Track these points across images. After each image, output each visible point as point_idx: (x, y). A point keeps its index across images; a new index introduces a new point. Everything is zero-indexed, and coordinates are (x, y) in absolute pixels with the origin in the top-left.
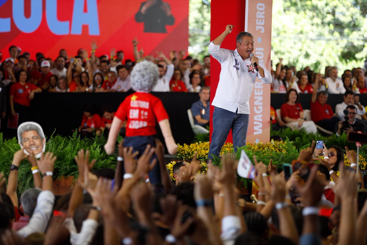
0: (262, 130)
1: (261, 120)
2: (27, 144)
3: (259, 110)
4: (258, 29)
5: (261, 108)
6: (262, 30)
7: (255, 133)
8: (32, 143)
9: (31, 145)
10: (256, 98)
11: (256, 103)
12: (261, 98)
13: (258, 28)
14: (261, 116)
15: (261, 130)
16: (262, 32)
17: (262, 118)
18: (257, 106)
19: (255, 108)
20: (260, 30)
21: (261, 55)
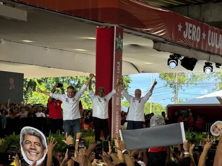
1: (118, 127)
2: (28, 146)
5: (118, 122)
7: (116, 133)
8: (33, 147)
9: (31, 149)
10: (116, 118)
11: (117, 120)
12: (118, 118)
14: (118, 125)
18: (117, 121)
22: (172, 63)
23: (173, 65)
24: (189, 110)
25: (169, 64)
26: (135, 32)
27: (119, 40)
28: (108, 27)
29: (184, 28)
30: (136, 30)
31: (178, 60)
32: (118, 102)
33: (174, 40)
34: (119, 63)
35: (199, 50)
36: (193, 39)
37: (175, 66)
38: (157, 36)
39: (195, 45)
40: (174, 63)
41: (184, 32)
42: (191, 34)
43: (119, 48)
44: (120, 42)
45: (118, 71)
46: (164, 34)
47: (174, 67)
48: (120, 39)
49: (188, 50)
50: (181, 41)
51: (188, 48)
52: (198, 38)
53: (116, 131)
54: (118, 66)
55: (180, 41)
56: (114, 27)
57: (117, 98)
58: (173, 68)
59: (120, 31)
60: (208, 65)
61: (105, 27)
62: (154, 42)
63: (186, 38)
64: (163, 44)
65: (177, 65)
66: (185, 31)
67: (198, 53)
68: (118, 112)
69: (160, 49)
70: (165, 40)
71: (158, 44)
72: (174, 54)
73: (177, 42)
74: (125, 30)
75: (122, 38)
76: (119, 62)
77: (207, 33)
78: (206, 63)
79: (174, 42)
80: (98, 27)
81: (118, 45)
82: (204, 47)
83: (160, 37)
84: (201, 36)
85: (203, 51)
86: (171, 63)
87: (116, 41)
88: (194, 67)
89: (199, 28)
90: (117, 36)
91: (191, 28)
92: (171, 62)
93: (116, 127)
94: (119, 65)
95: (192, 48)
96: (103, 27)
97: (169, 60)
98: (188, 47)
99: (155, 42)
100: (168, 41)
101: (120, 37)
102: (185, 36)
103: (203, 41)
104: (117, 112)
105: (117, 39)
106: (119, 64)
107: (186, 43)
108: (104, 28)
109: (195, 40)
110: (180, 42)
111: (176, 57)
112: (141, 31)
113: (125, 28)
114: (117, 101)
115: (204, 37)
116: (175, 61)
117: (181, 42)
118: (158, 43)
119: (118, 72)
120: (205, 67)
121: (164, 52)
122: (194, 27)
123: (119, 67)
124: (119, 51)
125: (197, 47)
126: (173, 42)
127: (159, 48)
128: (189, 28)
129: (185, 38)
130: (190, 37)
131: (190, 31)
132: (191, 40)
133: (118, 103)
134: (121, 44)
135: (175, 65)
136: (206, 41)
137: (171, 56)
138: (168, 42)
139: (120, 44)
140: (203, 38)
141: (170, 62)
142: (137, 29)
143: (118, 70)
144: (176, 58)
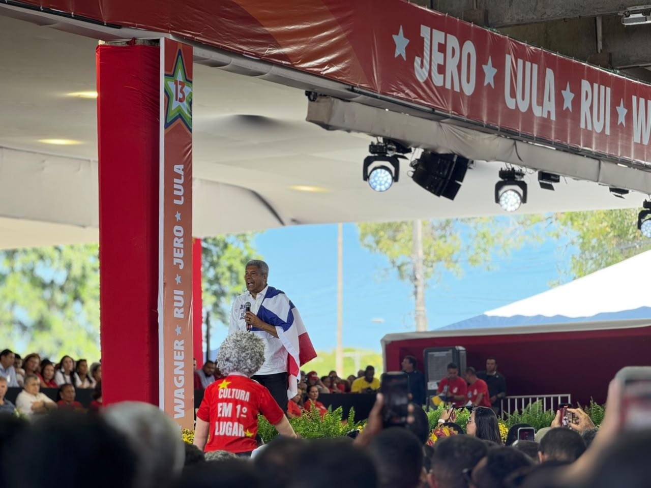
0: (185, 411)
1: (183, 397)
3: (179, 382)
4: (177, 263)
5: (182, 378)
6: (180, 264)
7: (176, 416)
10: (176, 363)
11: (177, 371)
12: (182, 365)
13: (176, 261)
14: (183, 390)
15: (183, 411)
16: (181, 267)
17: (183, 394)
18: (178, 376)
19: (175, 378)
20: (178, 264)
21: (180, 301)
22: (379, 170)
23: (382, 178)
24: (461, 348)
25: (366, 177)
26: (235, 61)
27: (179, 87)
28: (138, 43)
29: (416, 48)
30: (239, 54)
31: (398, 161)
32: (180, 308)
33: (379, 90)
34: (179, 169)
35: (475, 124)
36: (448, 86)
37: (390, 181)
38: (317, 75)
39: (456, 108)
40: (387, 173)
41: (418, 60)
42: (442, 69)
43: (180, 116)
44: (180, 95)
45: (179, 198)
46: (344, 69)
47: (387, 185)
48: (182, 84)
49: (434, 124)
50: (407, 91)
51: (432, 116)
52: (468, 81)
53: (177, 409)
54: (176, 180)
55: (403, 92)
56: (158, 41)
57: (176, 292)
58: (383, 188)
59: (180, 53)
60: (509, 178)
61: (128, 43)
62: (310, 99)
63: (426, 82)
64: (340, 102)
65: (396, 178)
66: (421, 55)
67: (469, 137)
68: (182, 342)
69: (333, 122)
70: (348, 89)
71: (323, 104)
72: (384, 140)
73: (393, 96)
74: (197, 51)
75: (189, 79)
76: (182, 167)
77: (499, 65)
78: (502, 174)
79: (379, 95)
80: (101, 42)
81: (175, 104)
82: (492, 114)
83: (328, 77)
84: (480, 74)
85: (488, 129)
86: (375, 172)
87: (166, 91)
88: (459, 186)
89: (469, 47)
90: (170, 75)
91: (442, 48)
92: (375, 169)
93: (176, 395)
94: (179, 177)
95: (447, 117)
96: (121, 43)
97: (368, 161)
98: (434, 115)
99: (313, 95)
100: (360, 93)
101: (180, 77)
102: (421, 75)
103: (485, 93)
104: (176, 342)
105: (172, 85)
106: (182, 173)
107: (424, 99)
108: (124, 45)
109: (457, 89)
110: (401, 95)
111: (391, 149)
112: (257, 55)
113: (200, 44)
114: (176, 304)
115: (489, 79)
116: (387, 164)
117: (407, 94)
118: (323, 99)
119: (176, 202)
120: (499, 186)
121: (349, 131)
122: (453, 41)
123: (182, 181)
124: (179, 125)
125: (465, 111)
126: (376, 97)
127: (329, 119)
128: (435, 47)
129: (421, 81)
130: (438, 80)
131: (438, 58)
132: (442, 90)
133: (182, 310)
134: (185, 102)
135: (390, 177)
136: (496, 93)
137: (373, 148)
138: (361, 97)
139: (181, 101)
140: (486, 84)
141: (370, 168)
142: (245, 48)
143: (176, 193)
144: (390, 154)
